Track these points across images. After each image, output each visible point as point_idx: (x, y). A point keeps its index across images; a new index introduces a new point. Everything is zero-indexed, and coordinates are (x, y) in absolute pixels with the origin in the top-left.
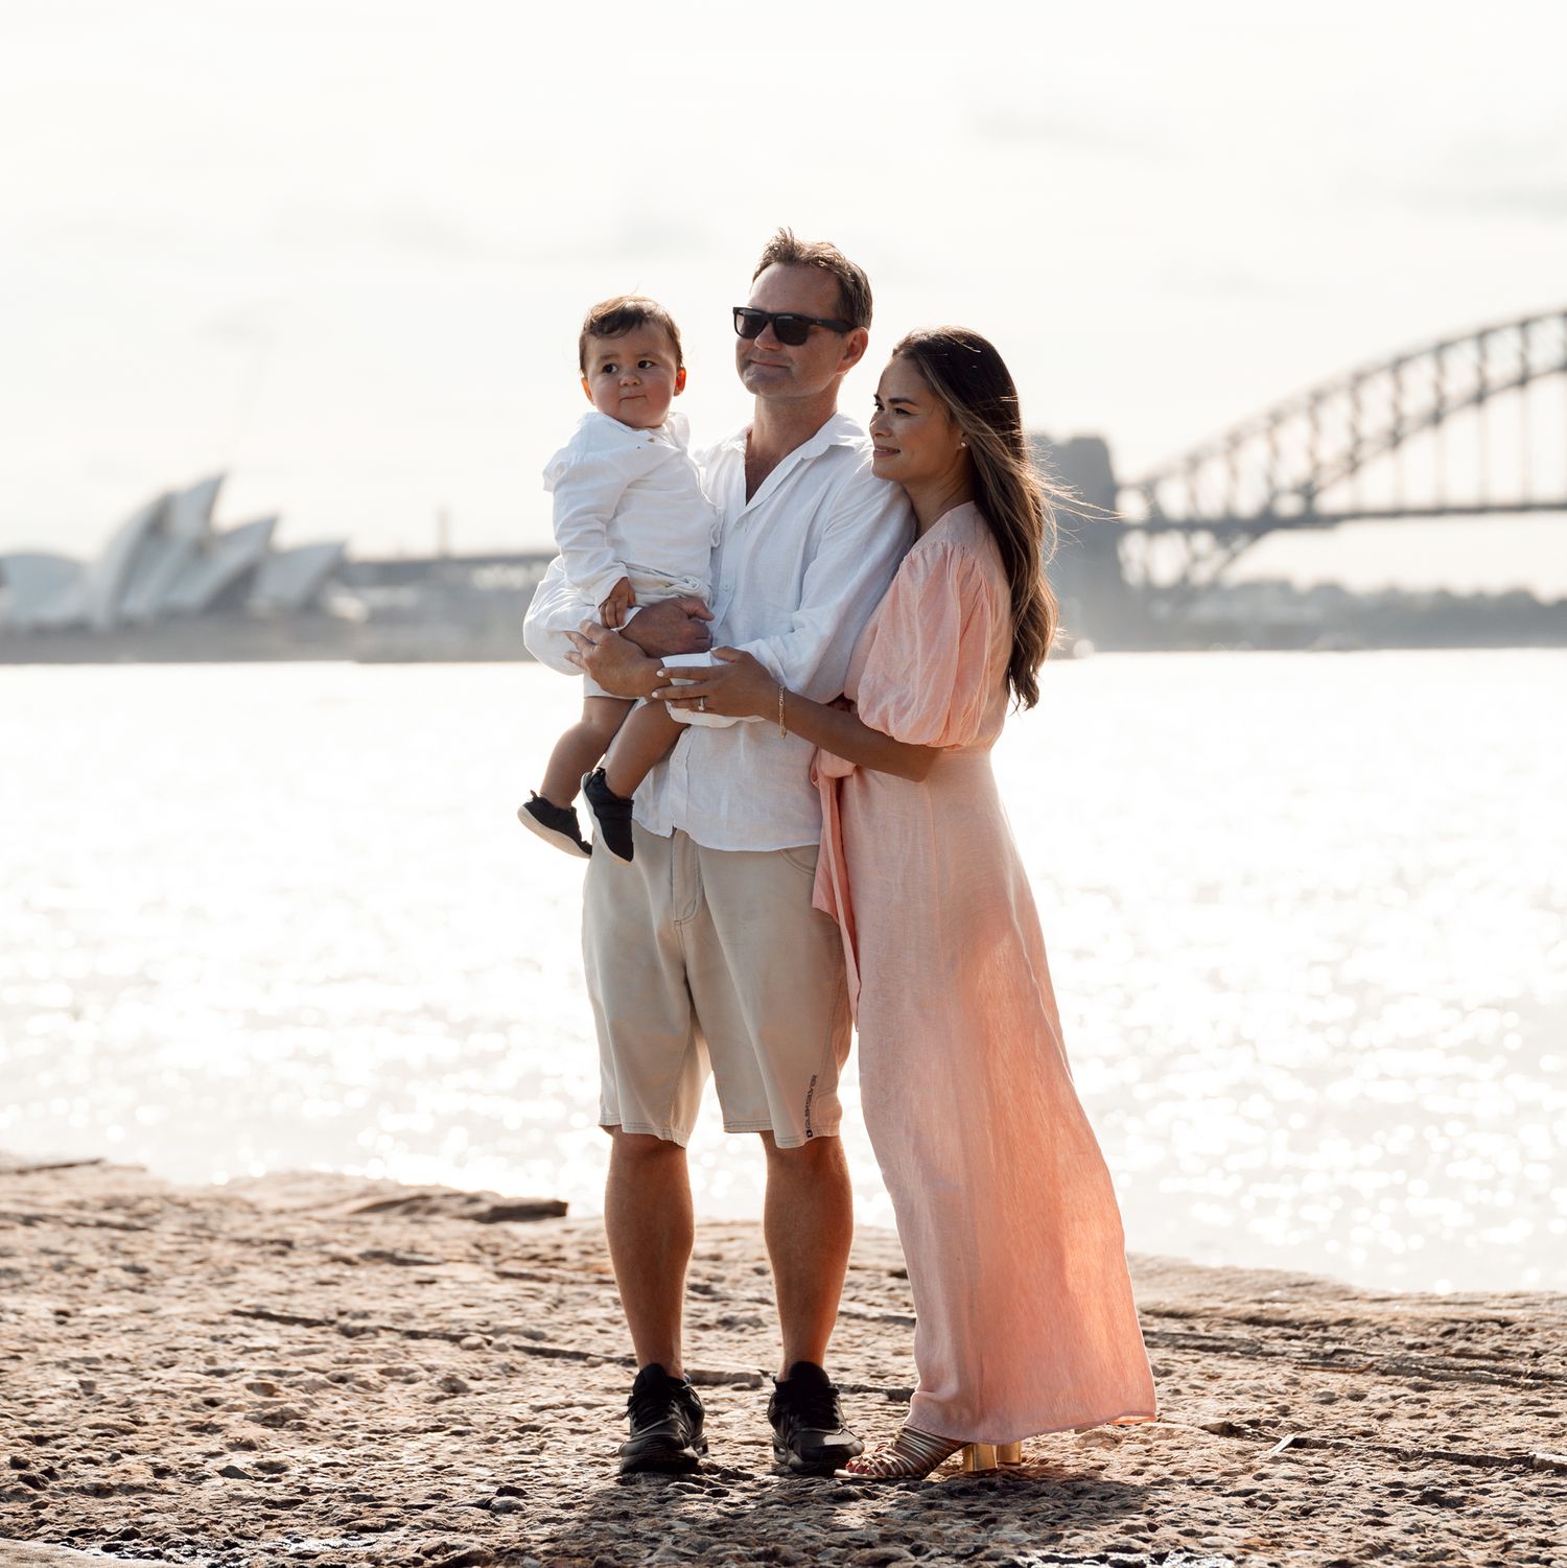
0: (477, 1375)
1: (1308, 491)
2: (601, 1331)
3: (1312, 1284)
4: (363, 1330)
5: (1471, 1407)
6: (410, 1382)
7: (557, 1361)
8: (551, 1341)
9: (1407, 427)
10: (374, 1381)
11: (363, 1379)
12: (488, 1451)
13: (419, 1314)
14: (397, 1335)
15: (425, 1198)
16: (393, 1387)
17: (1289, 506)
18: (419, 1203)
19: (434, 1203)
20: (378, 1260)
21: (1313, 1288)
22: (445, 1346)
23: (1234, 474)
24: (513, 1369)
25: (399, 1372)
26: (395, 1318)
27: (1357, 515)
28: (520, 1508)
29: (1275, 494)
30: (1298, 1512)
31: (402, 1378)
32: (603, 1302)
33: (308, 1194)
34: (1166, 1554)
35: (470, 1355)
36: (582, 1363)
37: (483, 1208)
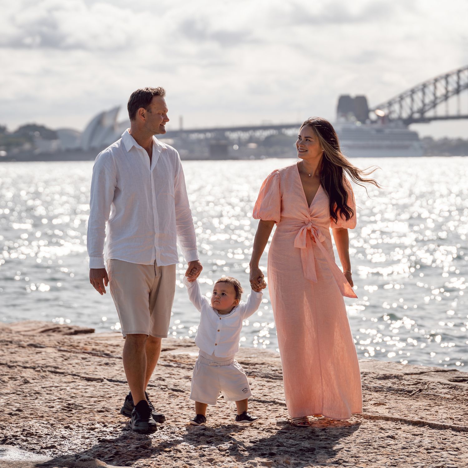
0: (34, 378)
1: (422, 111)
2: (73, 366)
3: (265, 352)
4: (13, 366)
5: (274, 387)
6: (16, 380)
7: (57, 375)
8: (60, 369)
9: (450, 94)
10: (6, 380)
11: (3, 380)
12: (23, 399)
13: (30, 362)
14: (21, 368)
15: (58, 328)
16: (11, 382)
17: (417, 116)
18: (56, 329)
19: (60, 330)
20: (31, 346)
21: (265, 354)
22: (32, 370)
23: (401, 107)
24: (44, 377)
25: (14, 378)
26: (23, 363)
27: (436, 118)
28: (19, 414)
29: (413, 113)
30: (209, 415)
31: (14, 379)
32: (79, 358)
33: (30, 327)
34: (164, 427)
35: (36, 373)
36: (63, 375)
37: (72, 331)
